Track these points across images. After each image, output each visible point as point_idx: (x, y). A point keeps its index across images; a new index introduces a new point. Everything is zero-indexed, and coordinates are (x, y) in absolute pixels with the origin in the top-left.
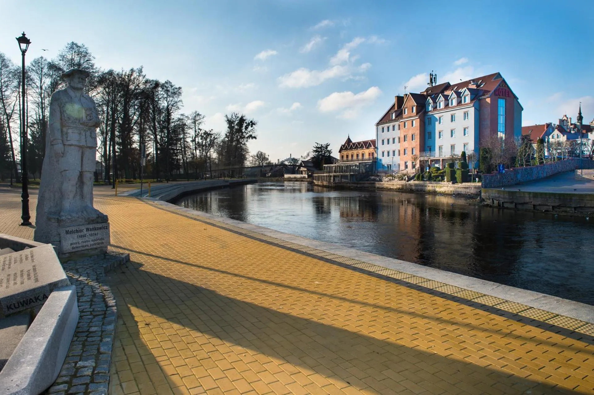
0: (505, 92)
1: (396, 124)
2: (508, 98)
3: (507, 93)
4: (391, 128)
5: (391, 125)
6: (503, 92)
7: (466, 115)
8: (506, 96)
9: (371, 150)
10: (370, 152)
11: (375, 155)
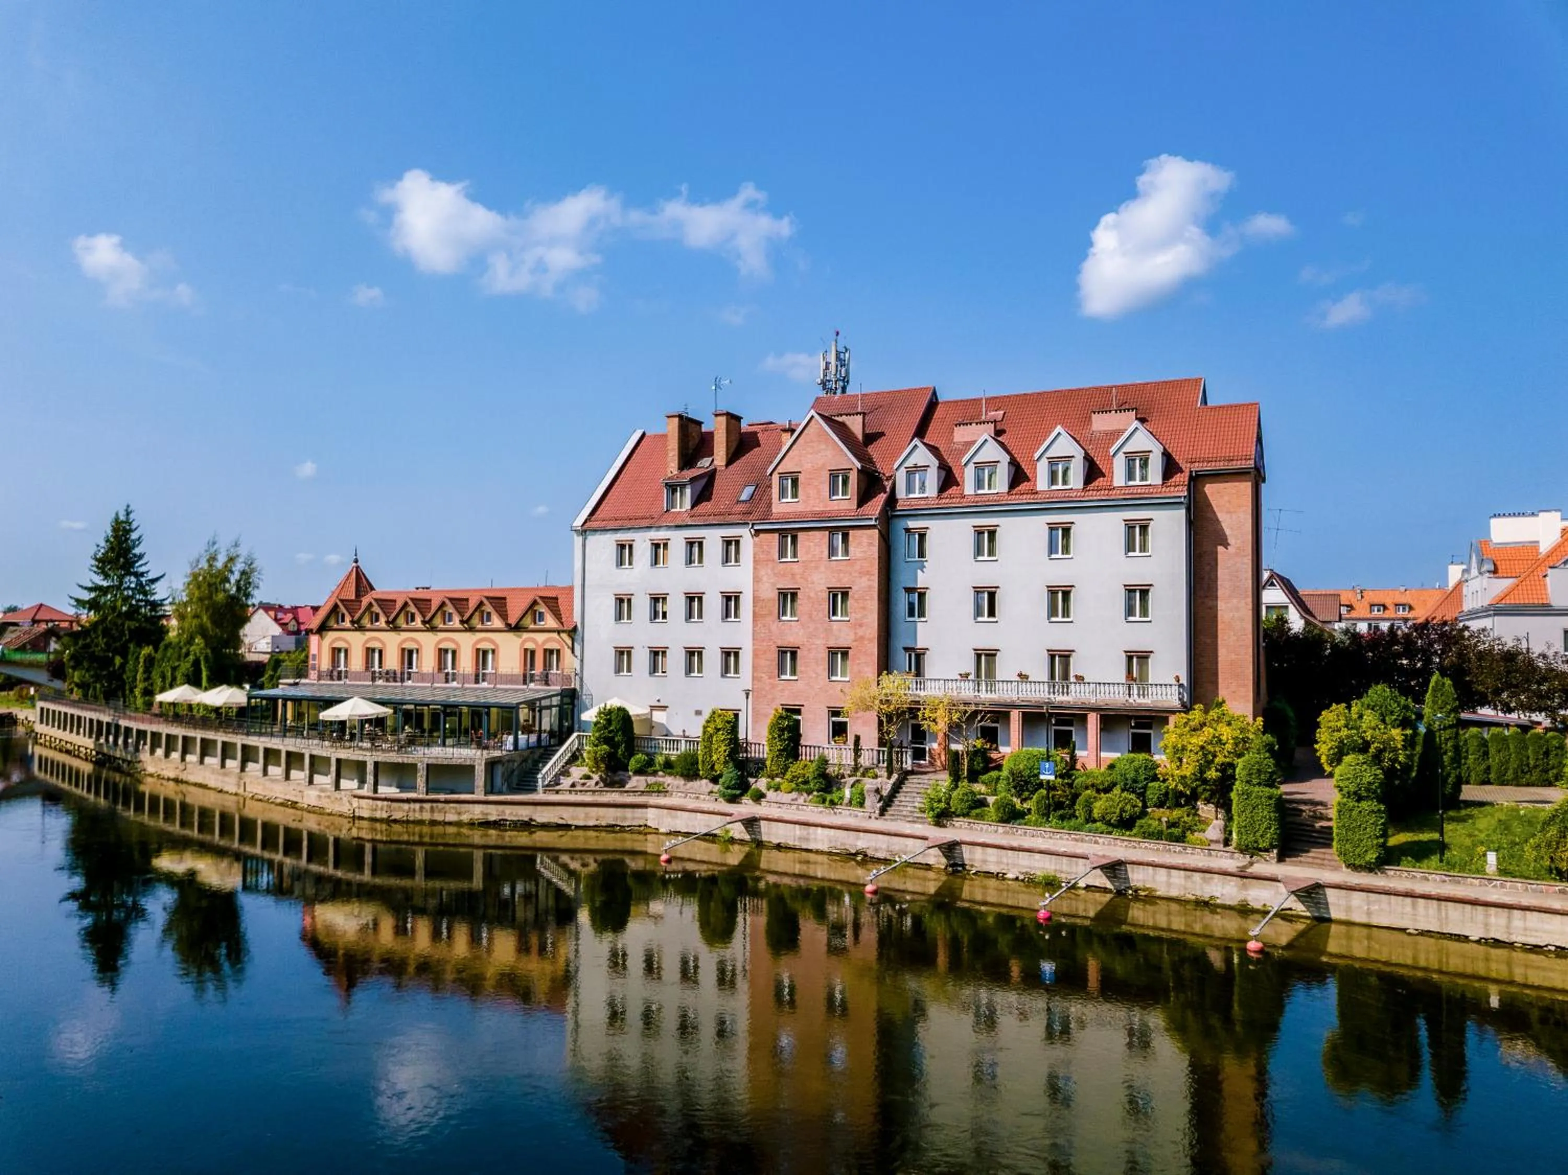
1: (711, 536)
4: (675, 551)
5: (676, 537)
9: (540, 637)
10: (530, 646)
11: (570, 662)
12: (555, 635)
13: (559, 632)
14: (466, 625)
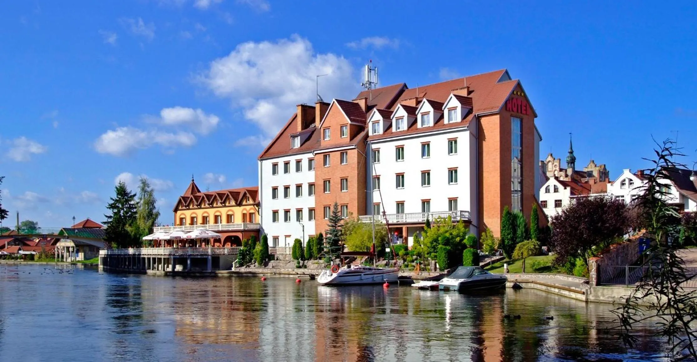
0: (521, 106)
1: (305, 158)
2: (525, 117)
3: (524, 108)
4: (293, 166)
5: (292, 160)
6: (518, 105)
7: (452, 145)
8: (524, 112)
9: (248, 208)
10: (245, 212)
11: (258, 219)
12: (252, 206)
13: (254, 205)
14: (223, 205)
